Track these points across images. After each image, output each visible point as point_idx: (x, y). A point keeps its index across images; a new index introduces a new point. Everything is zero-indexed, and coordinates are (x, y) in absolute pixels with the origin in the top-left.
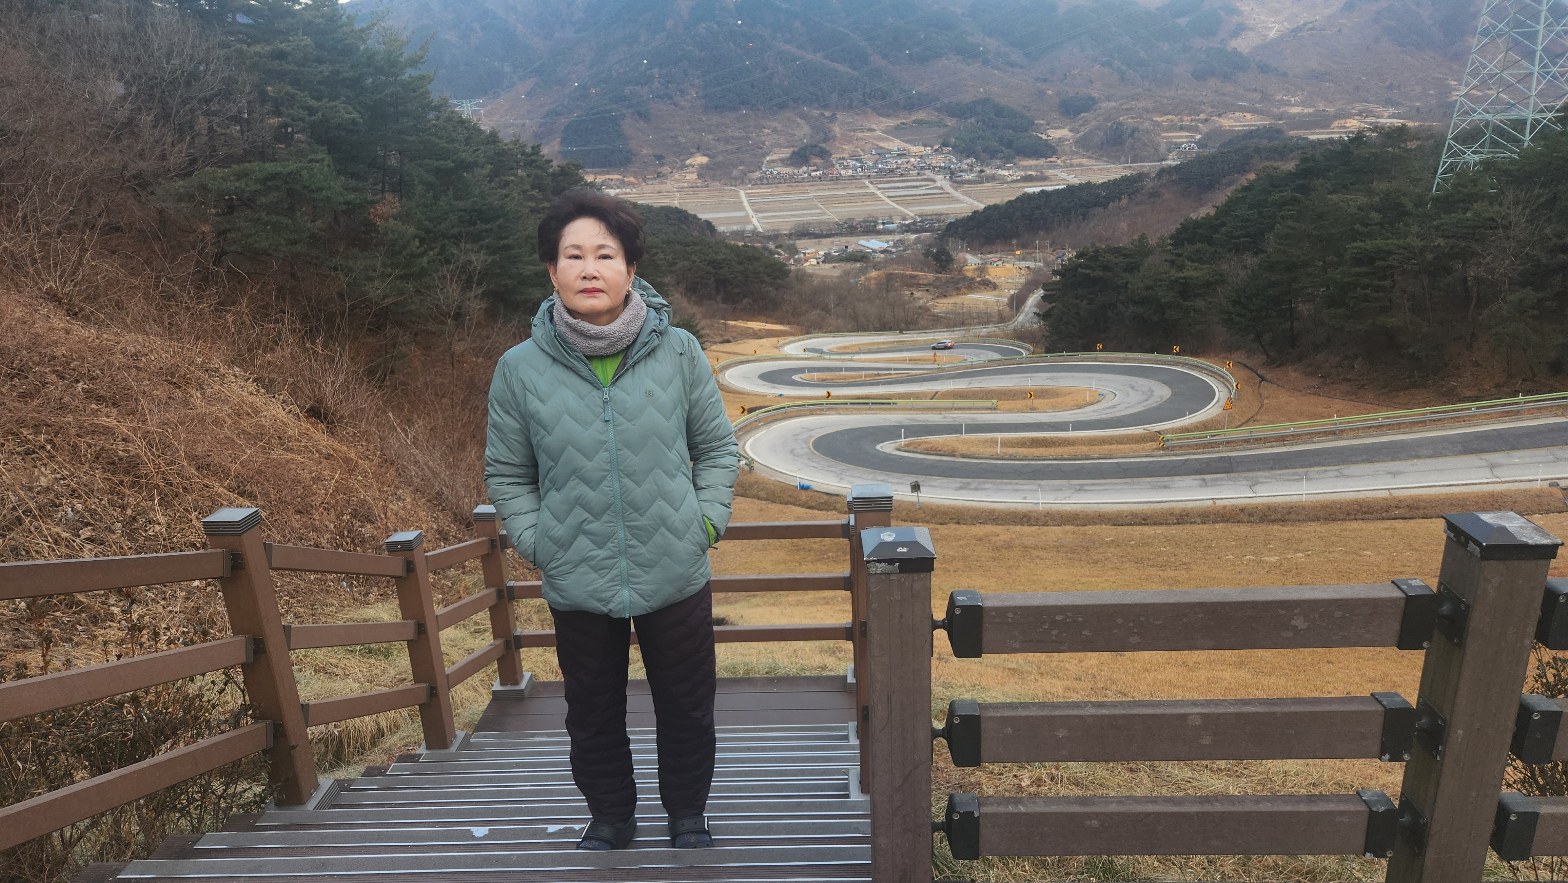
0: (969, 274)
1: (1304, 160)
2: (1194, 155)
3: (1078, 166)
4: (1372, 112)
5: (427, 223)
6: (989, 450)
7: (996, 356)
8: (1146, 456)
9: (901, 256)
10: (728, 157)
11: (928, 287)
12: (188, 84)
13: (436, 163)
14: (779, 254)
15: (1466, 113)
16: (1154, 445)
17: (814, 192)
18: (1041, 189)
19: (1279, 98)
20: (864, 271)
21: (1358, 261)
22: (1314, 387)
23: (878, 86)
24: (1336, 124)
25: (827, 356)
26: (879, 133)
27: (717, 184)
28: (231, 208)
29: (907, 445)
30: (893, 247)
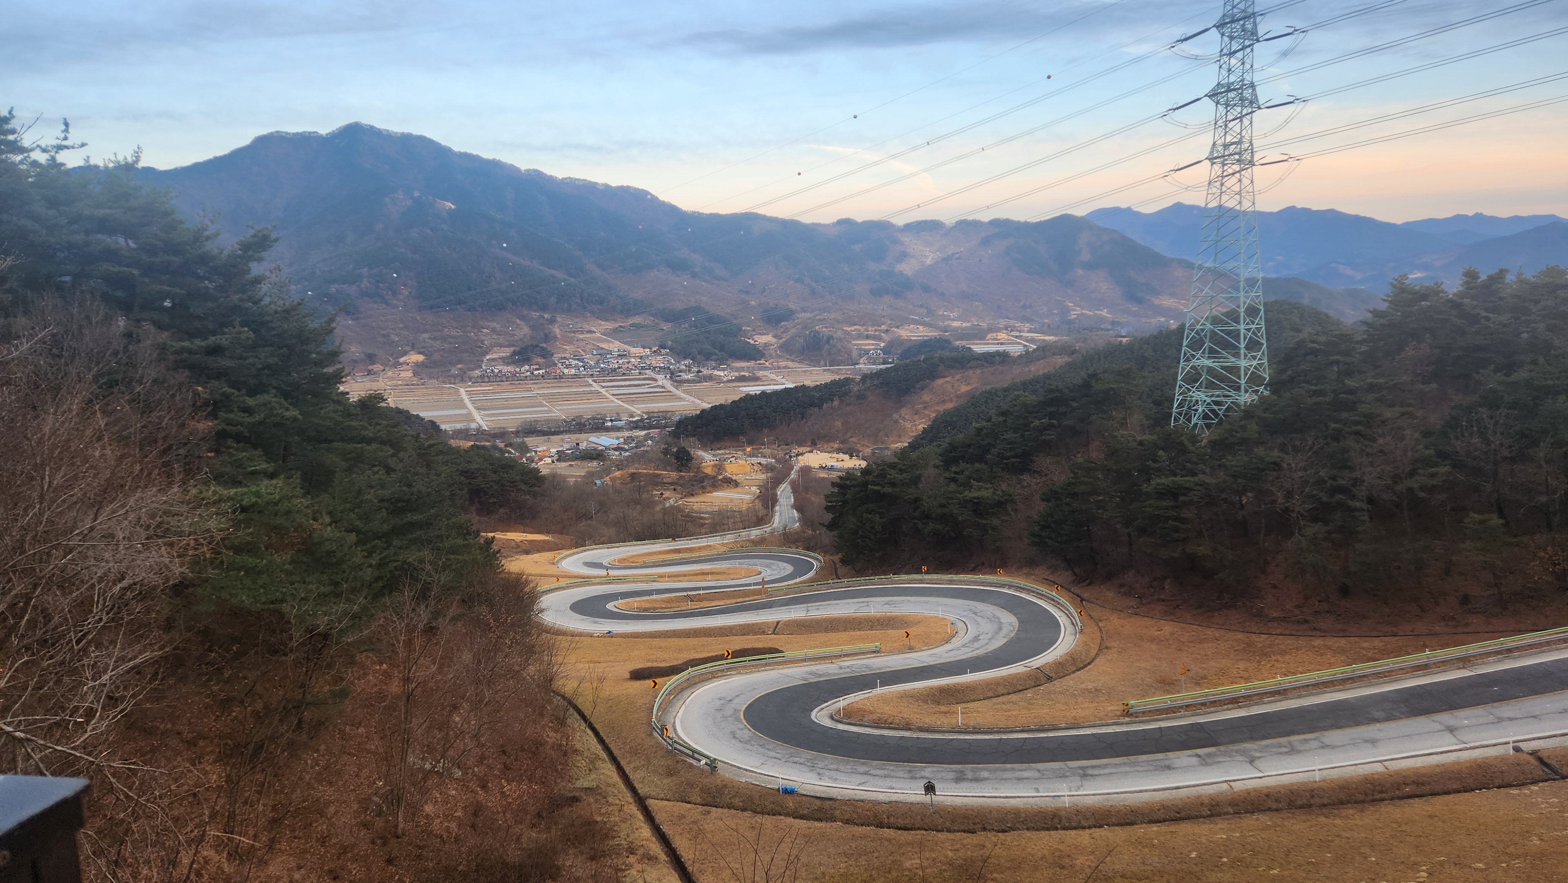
0: (709, 472)
6: (945, 720)
8: (1114, 724)
9: (637, 453)
10: (447, 355)
11: (674, 486)
17: (538, 390)
19: (941, 313)
20: (605, 471)
22: (1133, 607)
23: (595, 292)
24: (989, 336)
26: (598, 335)
27: (434, 382)
29: (847, 715)
30: (625, 443)
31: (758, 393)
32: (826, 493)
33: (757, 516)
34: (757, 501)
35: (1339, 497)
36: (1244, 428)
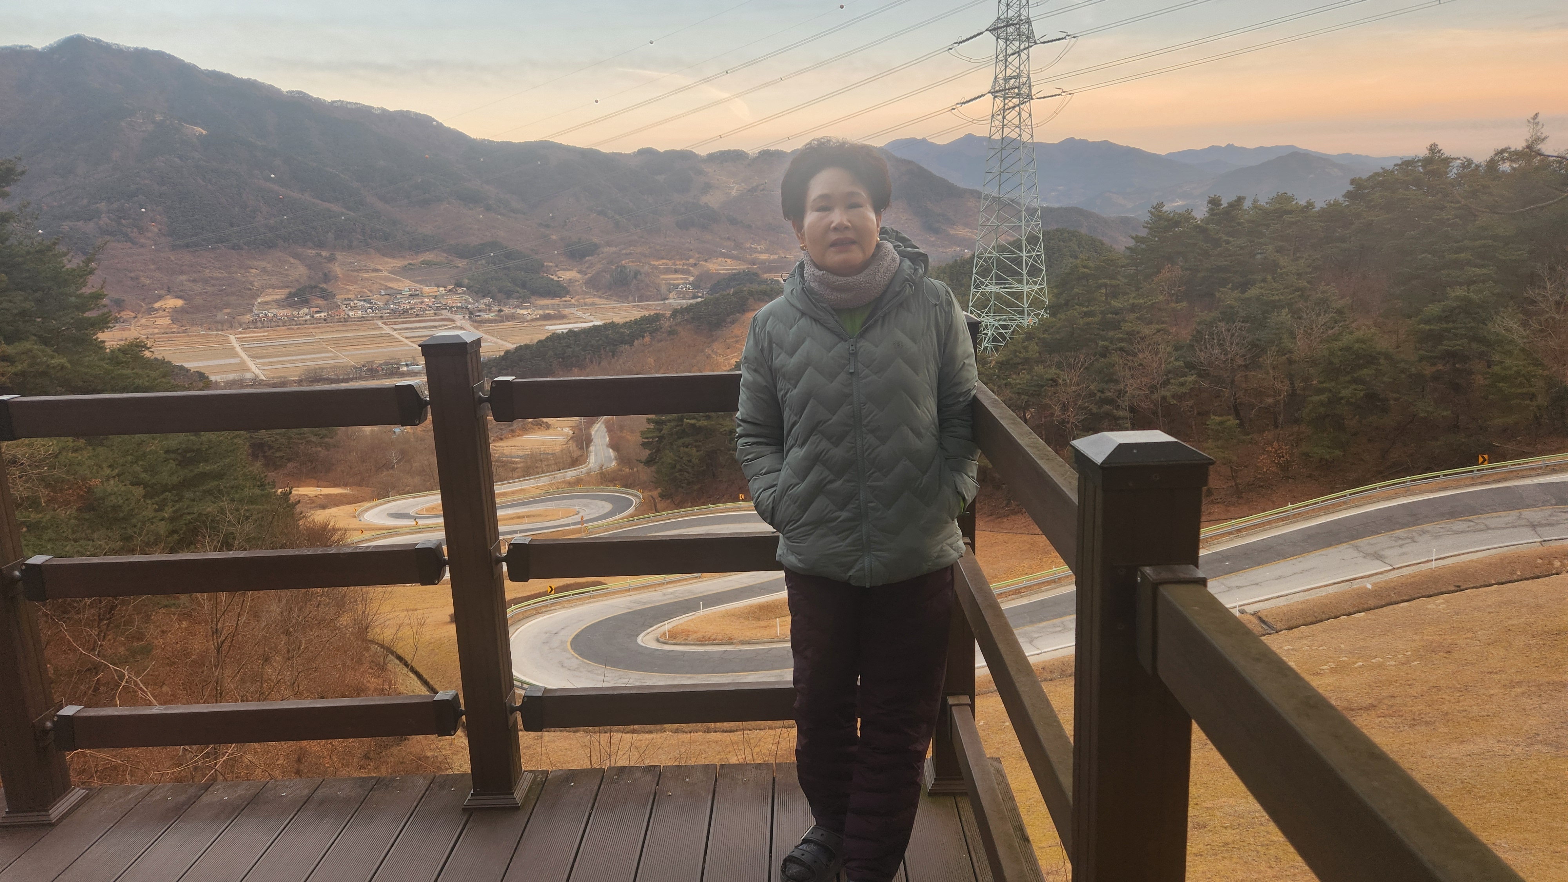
3: (591, 304)
10: (210, 299)
17: (320, 335)
19: (748, 246)
23: (379, 227)
26: (385, 273)
27: (198, 329)
29: (673, 636)
31: (565, 331)
32: (642, 429)
33: (572, 458)
34: (570, 442)
35: (1107, 407)
36: (1025, 348)
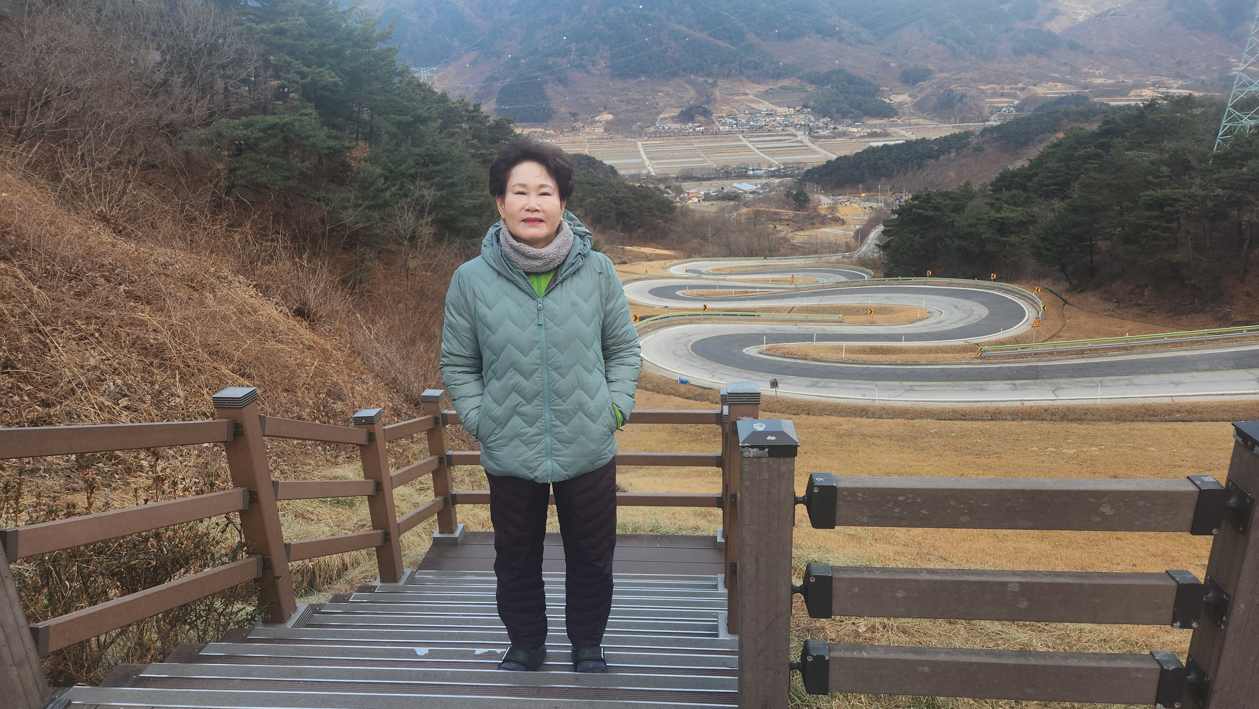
0: (823, 212)
1: (1106, 122)
2: (1012, 117)
3: (915, 125)
4: (1163, 83)
5: (390, 164)
6: (835, 355)
7: (843, 279)
8: (966, 364)
9: (767, 196)
10: (630, 115)
11: (788, 222)
12: (210, 53)
13: (399, 118)
14: (668, 193)
15: (1244, 85)
16: (973, 355)
17: (697, 144)
18: (883, 143)
19: (1085, 71)
20: (736, 208)
21: (1150, 206)
22: (1109, 310)
23: (752, 59)
24: (1133, 93)
25: (705, 276)
26: (751, 97)
27: (619, 137)
28: (239, 151)
29: (775, 351)
30: (761, 189)
31: (880, 145)
34: (854, 236)
